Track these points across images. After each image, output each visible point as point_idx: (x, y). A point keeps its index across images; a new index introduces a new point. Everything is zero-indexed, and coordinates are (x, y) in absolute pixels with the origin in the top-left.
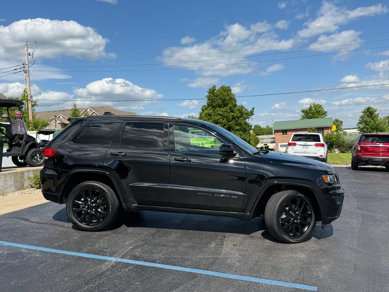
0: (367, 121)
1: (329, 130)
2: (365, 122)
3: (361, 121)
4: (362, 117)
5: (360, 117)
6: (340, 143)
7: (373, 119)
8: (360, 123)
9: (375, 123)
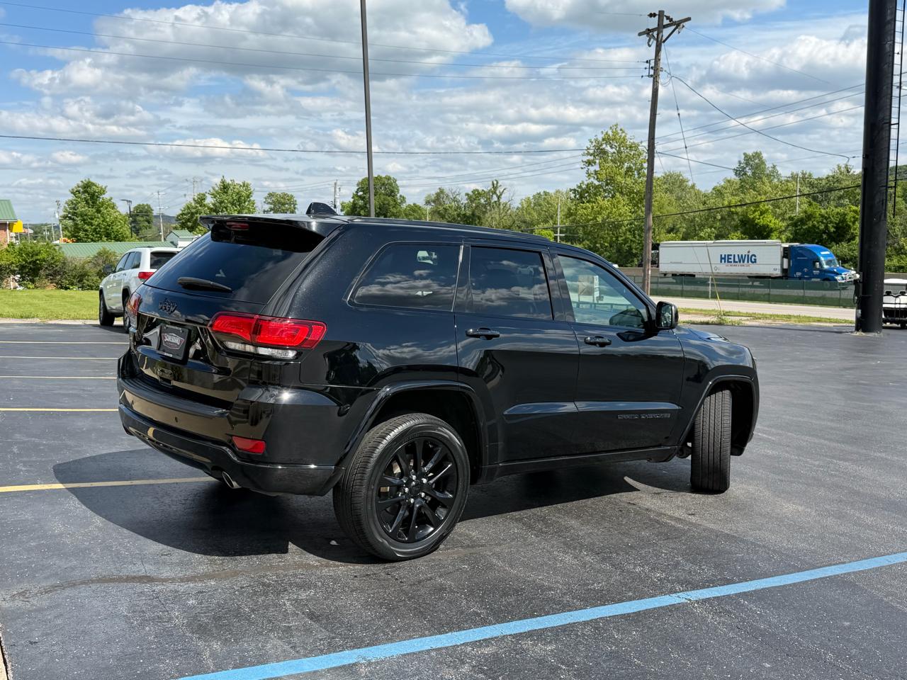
0: (86, 215)
1: (8, 230)
2: (82, 216)
3: (69, 213)
4: (73, 205)
5: (66, 203)
6: (57, 266)
7: (98, 211)
8: (67, 217)
9: (103, 221)
